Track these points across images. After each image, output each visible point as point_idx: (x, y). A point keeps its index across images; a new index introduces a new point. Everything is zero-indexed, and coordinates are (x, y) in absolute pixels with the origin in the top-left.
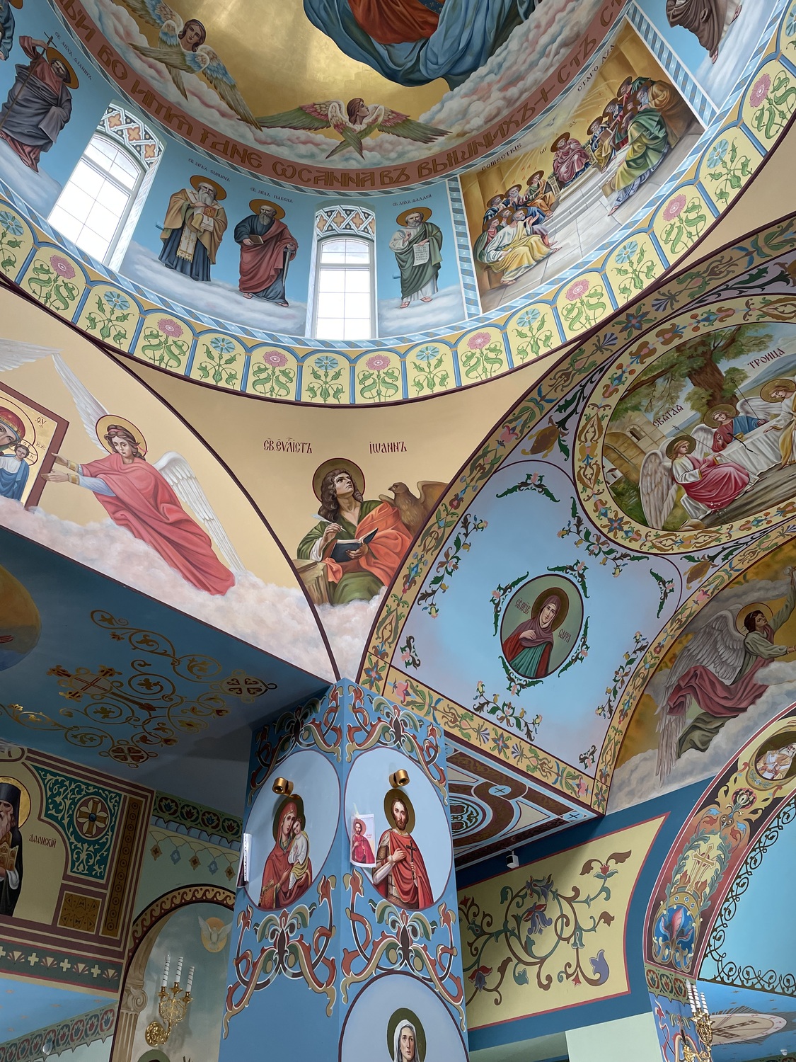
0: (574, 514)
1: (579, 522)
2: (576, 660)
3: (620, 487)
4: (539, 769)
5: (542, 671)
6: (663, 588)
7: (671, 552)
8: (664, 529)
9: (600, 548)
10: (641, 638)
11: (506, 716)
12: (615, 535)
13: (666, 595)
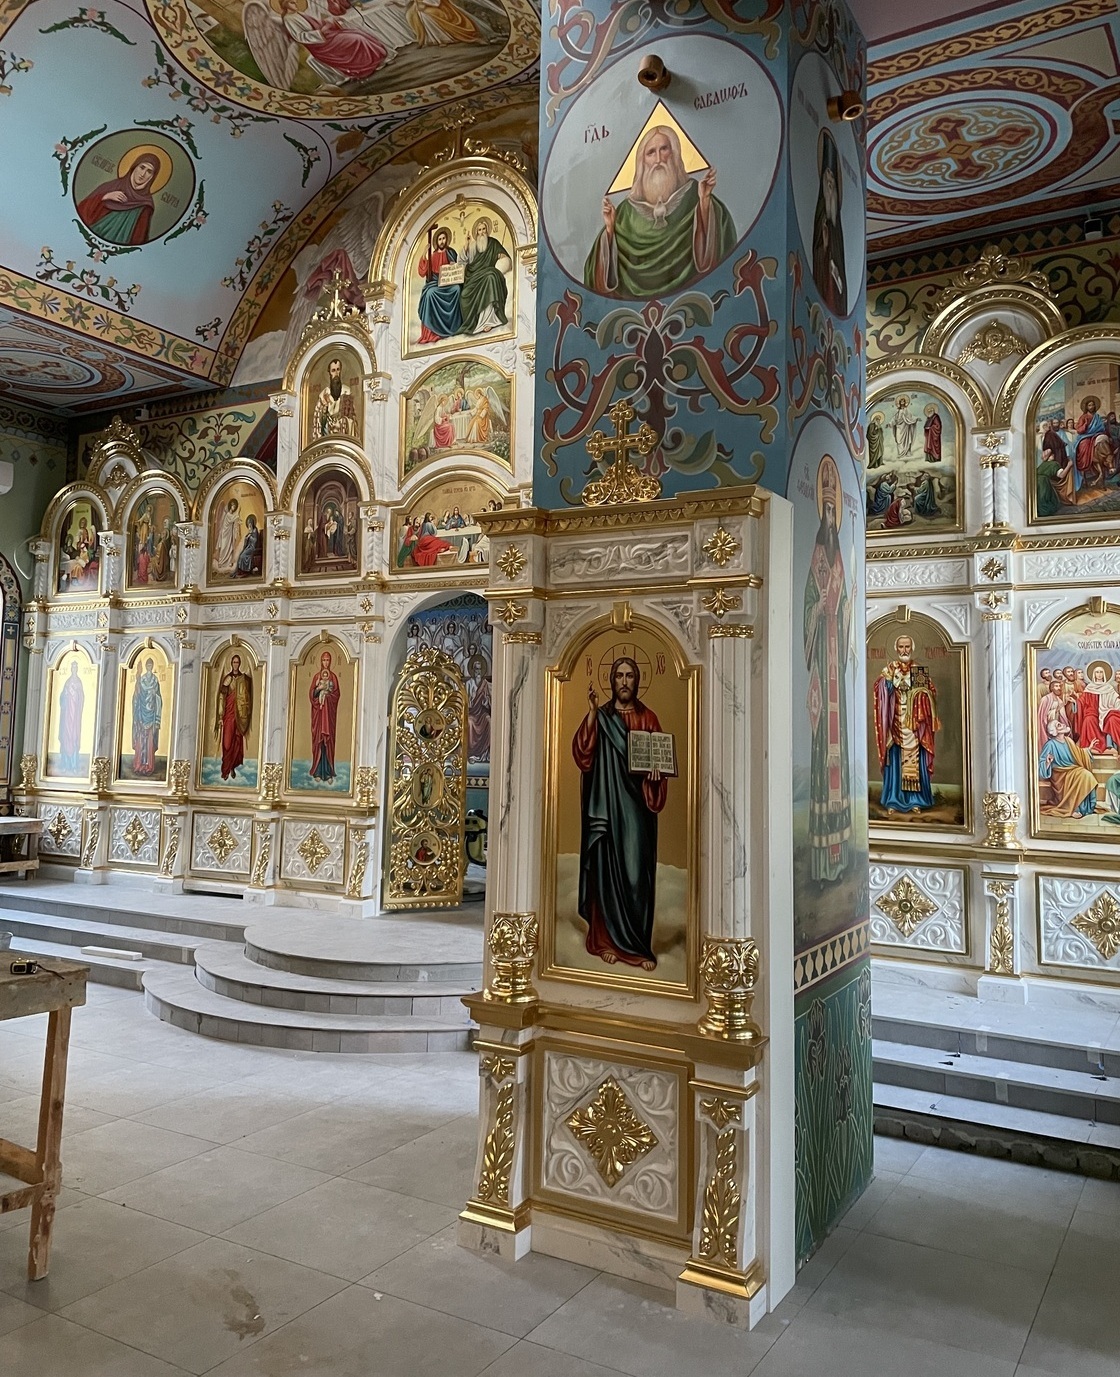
0: (161, 60)
1: (171, 72)
2: (189, 227)
3: (220, 36)
4: (134, 340)
5: (140, 236)
6: (305, 155)
7: (307, 116)
8: (292, 90)
9: (208, 105)
10: (282, 208)
11: (87, 285)
12: (226, 91)
13: (310, 163)
